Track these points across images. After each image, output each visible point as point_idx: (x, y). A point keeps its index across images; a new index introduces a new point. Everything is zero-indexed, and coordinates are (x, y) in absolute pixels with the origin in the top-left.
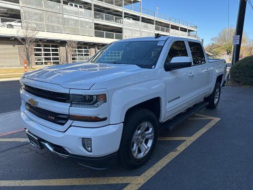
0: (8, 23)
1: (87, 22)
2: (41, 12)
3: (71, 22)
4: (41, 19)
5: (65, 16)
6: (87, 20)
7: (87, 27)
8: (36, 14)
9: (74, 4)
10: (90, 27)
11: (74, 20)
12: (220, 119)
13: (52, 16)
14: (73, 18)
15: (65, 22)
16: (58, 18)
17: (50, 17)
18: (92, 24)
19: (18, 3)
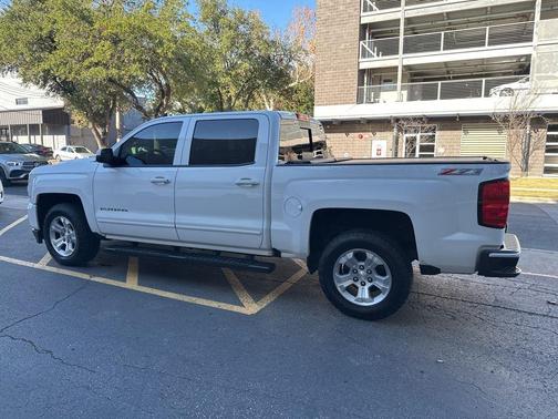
0: (503, 87)
19: (531, 40)
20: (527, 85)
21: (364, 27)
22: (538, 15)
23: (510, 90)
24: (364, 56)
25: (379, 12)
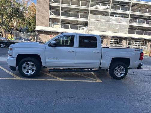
0: (82, 28)
1: (124, 25)
2: (97, 21)
3: (113, 26)
4: (97, 25)
5: (110, 23)
6: (124, 24)
7: (123, 28)
8: (95, 23)
9: (117, 16)
10: (126, 28)
11: (115, 24)
12: (101, 82)
13: (103, 23)
14: (115, 23)
15: (109, 26)
16: (106, 24)
17: (102, 24)
18: (127, 26)
19: (88, 18)
20: (87, 28)
21: (50, 6)
22: (89, 13)
23: (83, 29)
24: (50, 14)
25: (54, 3)
